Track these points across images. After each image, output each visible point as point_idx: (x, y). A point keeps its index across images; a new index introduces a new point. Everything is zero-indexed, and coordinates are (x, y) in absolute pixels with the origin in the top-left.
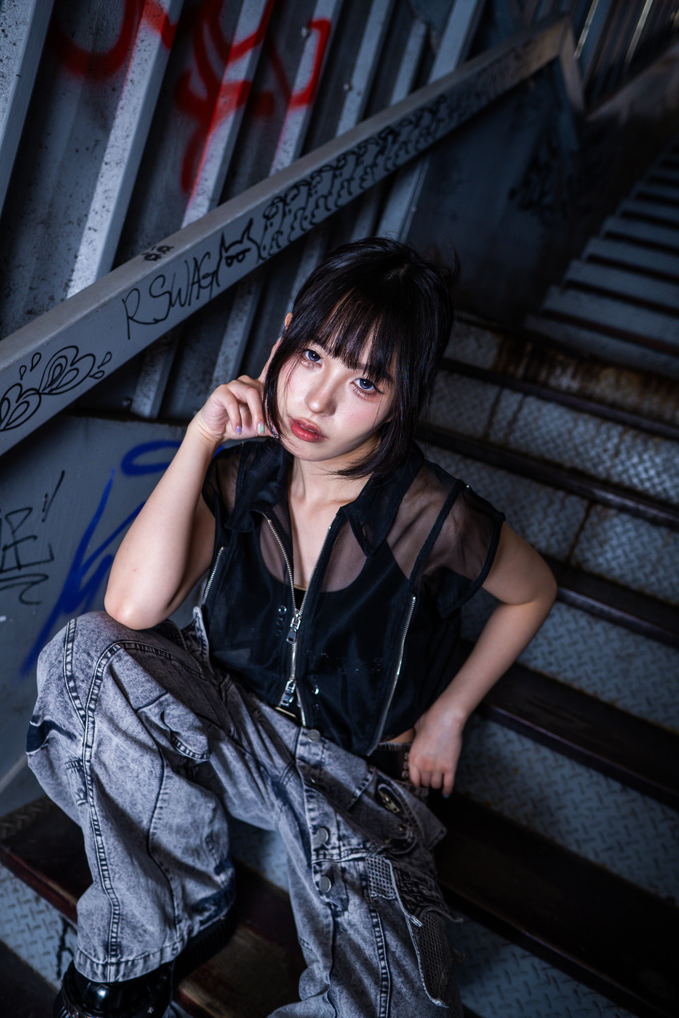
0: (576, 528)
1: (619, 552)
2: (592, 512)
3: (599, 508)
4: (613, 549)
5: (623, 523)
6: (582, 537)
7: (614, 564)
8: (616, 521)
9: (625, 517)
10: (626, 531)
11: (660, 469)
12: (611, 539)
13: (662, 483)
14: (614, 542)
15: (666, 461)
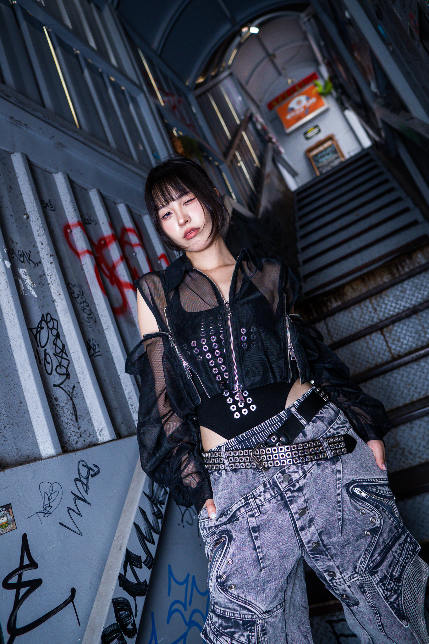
0: (385, 344)
1: (407, 338)
2: (385, 333)
3: (385, 329)
4: (404, 339)
5: (398, 327)
6: (390, 345)
7: (410, 344)
8: (395, 328)
9: (397, 324)
10: (402, 329)
11: (395, 301)
12: (400, 336)
13: (401, 305)
14: (402, 336)
15: (394, 296)
